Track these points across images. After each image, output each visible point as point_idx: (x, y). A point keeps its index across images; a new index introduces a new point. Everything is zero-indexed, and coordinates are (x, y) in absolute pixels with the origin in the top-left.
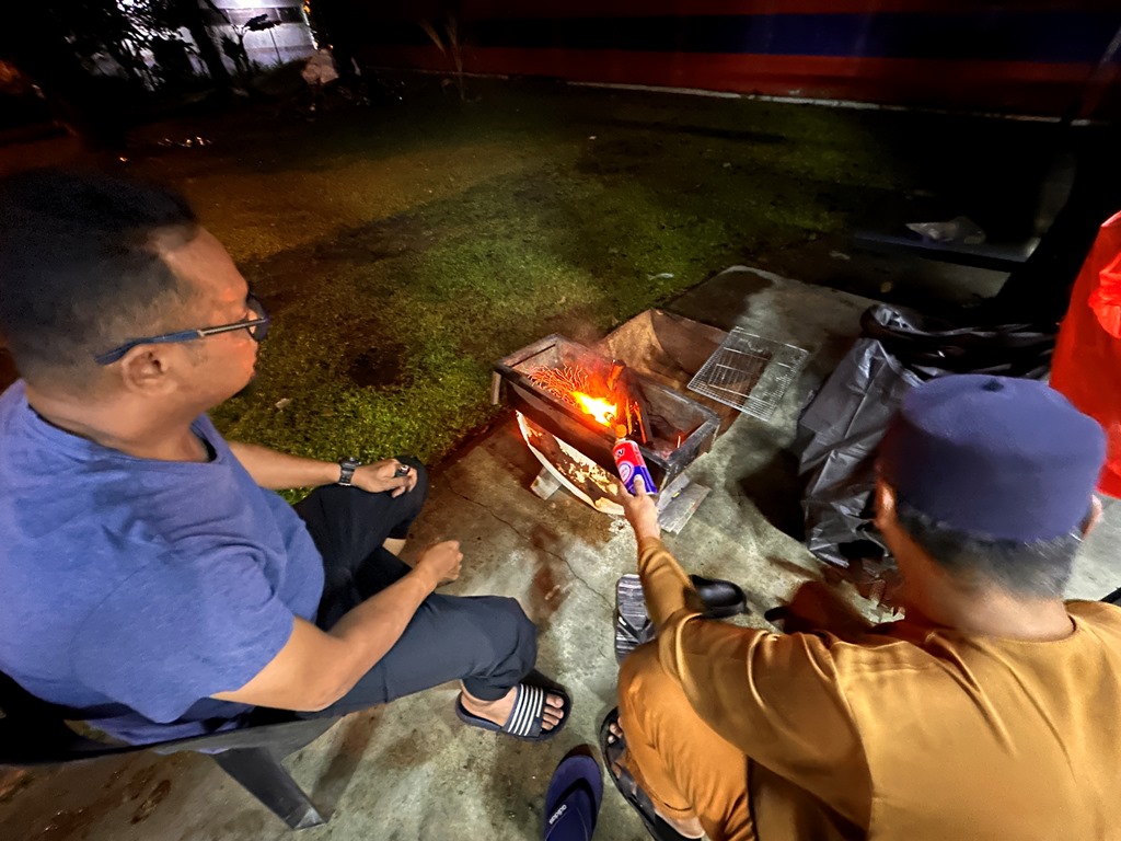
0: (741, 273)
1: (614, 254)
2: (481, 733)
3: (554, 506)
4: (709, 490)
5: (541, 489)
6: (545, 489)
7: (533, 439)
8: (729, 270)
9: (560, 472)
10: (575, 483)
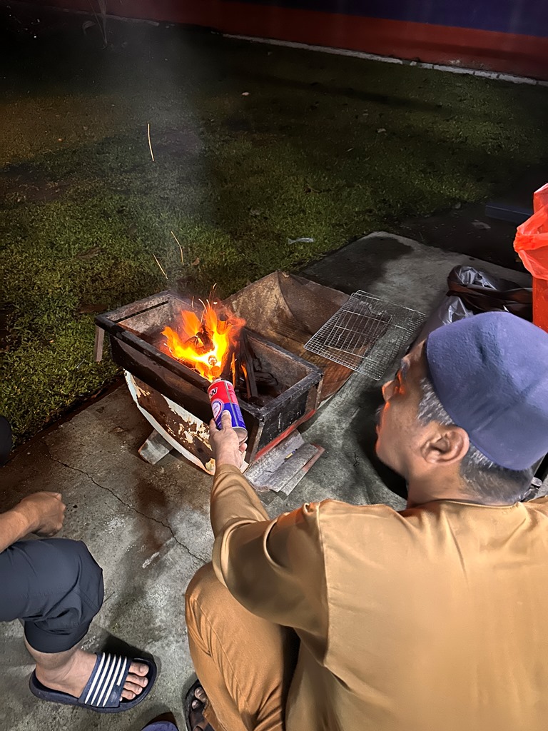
0: (382, 239)
1: (256, 217)
2: (57, 708)
3: (163, 471)
4: (323, 450)
5: (150, 453)
6: (155, 453)
7: (142, 400)
8: (370, 236)
9: (170, 433)
10: (185, 445)
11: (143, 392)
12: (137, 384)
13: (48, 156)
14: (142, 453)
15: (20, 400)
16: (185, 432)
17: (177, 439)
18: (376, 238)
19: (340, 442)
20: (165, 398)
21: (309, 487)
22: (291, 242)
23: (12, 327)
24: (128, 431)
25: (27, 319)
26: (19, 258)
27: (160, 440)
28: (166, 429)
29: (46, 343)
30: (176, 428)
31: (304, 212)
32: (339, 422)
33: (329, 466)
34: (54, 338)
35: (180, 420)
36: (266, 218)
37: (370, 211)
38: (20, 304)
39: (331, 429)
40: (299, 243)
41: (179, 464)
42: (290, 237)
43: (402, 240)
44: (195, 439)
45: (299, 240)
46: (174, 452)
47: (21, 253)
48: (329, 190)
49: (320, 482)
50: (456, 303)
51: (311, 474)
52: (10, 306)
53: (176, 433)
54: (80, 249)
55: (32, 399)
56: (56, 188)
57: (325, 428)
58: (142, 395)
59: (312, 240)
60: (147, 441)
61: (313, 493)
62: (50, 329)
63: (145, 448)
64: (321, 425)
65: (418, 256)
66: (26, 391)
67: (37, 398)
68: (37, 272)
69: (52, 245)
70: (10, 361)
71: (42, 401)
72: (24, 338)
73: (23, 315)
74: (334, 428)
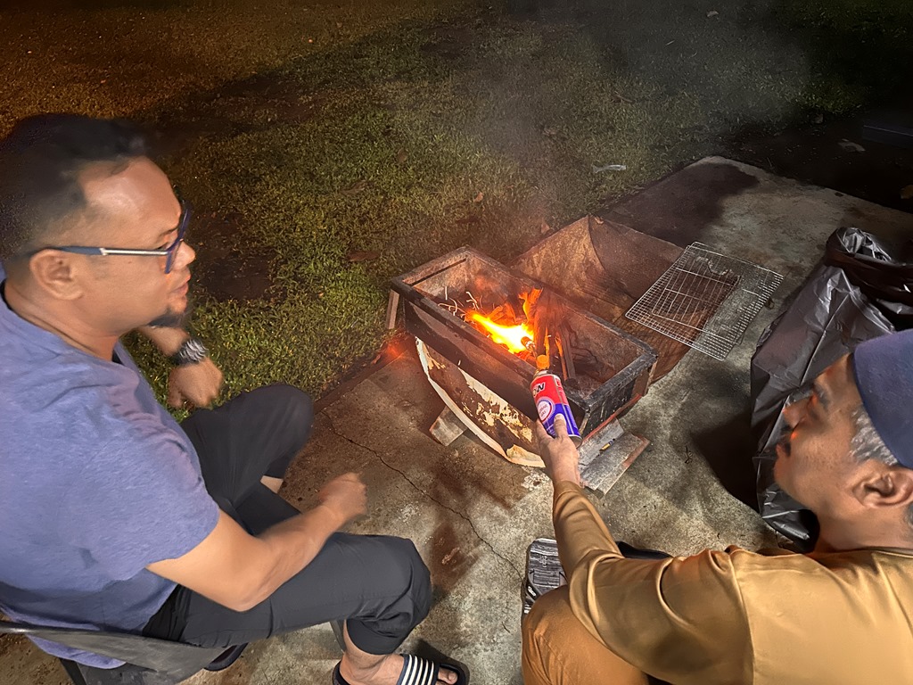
0: (716, 167)
3: (457, 455)
4: (648, 442)
5: (442, 433)
6: (447, 433)
7: (434, 372)
8: (701, 162)
9: (465, 413)
10: (483, 428)
11: (437, 364)
12: (430, 355)
13: (298, 62)
14: (434, 432)
15: (292, 363)
16: (485, 413)
17: (474, 420)
18: (709, 165)
19: (668, 432)
20: (463, 372)
21: (630, 486)
22: (596, 170)
23: (274, 276)
24: (415, 405)
25: (291, 267)
26: (276, 192)
27: (452, 418)
28: (461, 407)
29: (315, 297)
30: (473, 408)
31: (612, 129)
32: (665, 407)
33: (653, 461)
34: (324, 291)
35: (479, 398)
36: (564, 139)
37: (700, 128)
38: (283, 248)
39: (655, 416)
40: (608, 172)
41: (473, 447)
42: (596, 164)
43: (743, 167)
44: (497, 421)
45: (608, 167)
46: (468, 432)
47: (277, 186)
48: (644, 99)
49: (644, 480)
50: (838, 276)
51: (633, 470)
52: (271, 251)
53: (473, 413)
54: (344, 181)
55: (305, 362)
56: (310, 103)
57: (648, 414)
58: (435, 367)
59: (624, 168)
60: (439, 419)
61: (634, 493)
62: (318, 279)
63: (437, 427)
64: (643, 409)
65: (766, 190)
66: (298, 353)
67: (311, 361)
68: (297, 210)
69: (312, 176)
70: (277, 317)
71: (316, 365)
72: (290, 288)
73: (286, 262)
74: (659, 414)
